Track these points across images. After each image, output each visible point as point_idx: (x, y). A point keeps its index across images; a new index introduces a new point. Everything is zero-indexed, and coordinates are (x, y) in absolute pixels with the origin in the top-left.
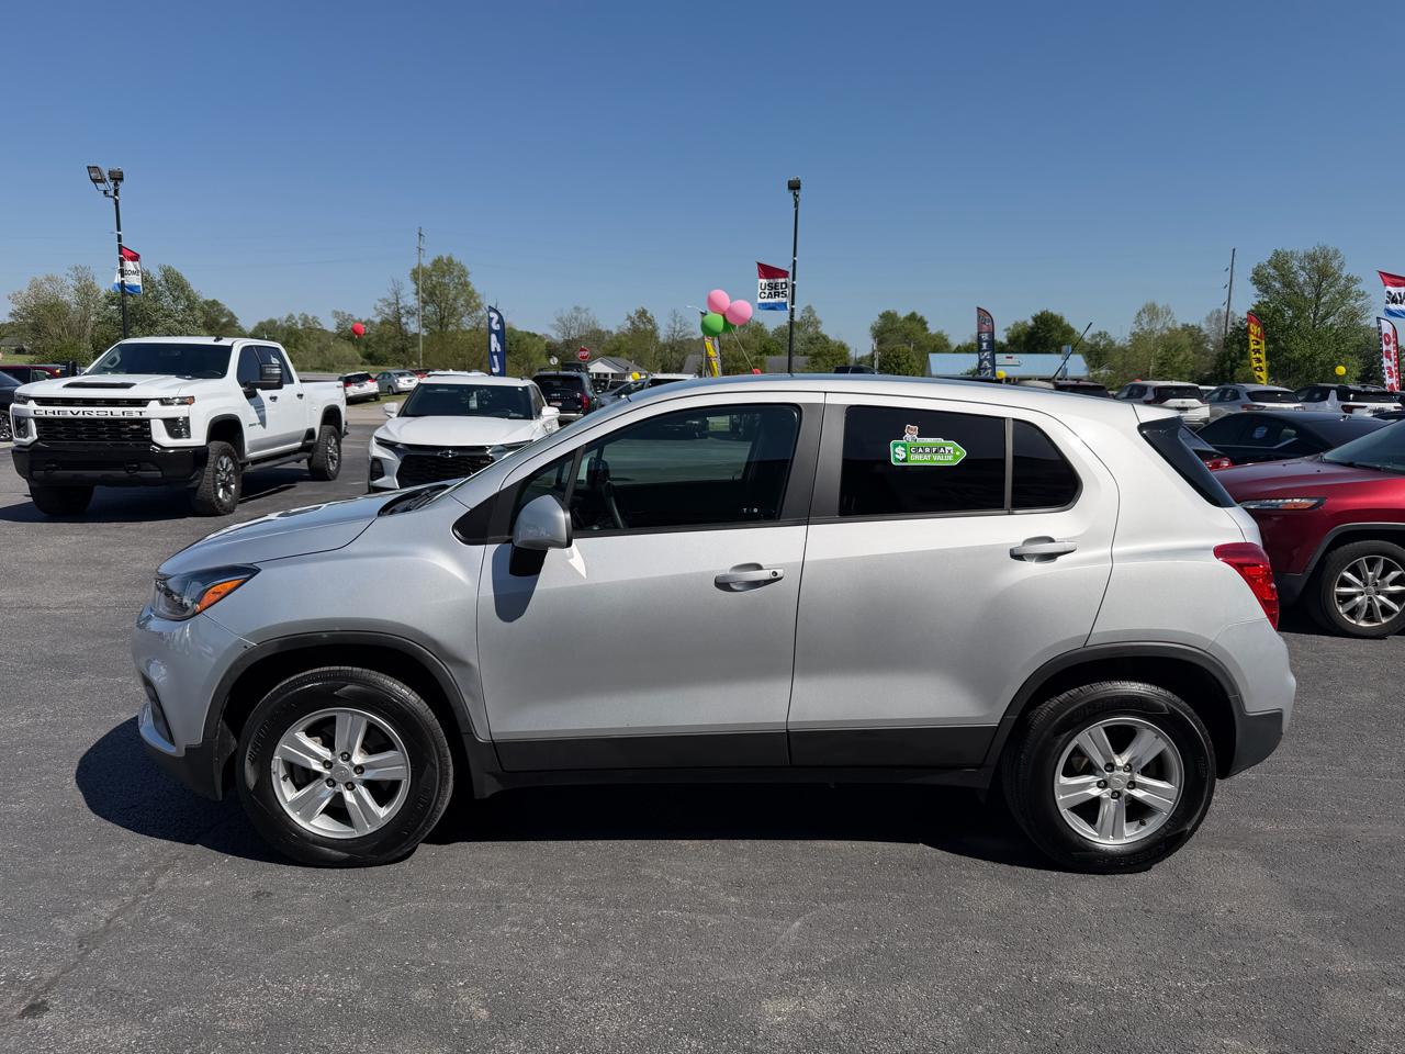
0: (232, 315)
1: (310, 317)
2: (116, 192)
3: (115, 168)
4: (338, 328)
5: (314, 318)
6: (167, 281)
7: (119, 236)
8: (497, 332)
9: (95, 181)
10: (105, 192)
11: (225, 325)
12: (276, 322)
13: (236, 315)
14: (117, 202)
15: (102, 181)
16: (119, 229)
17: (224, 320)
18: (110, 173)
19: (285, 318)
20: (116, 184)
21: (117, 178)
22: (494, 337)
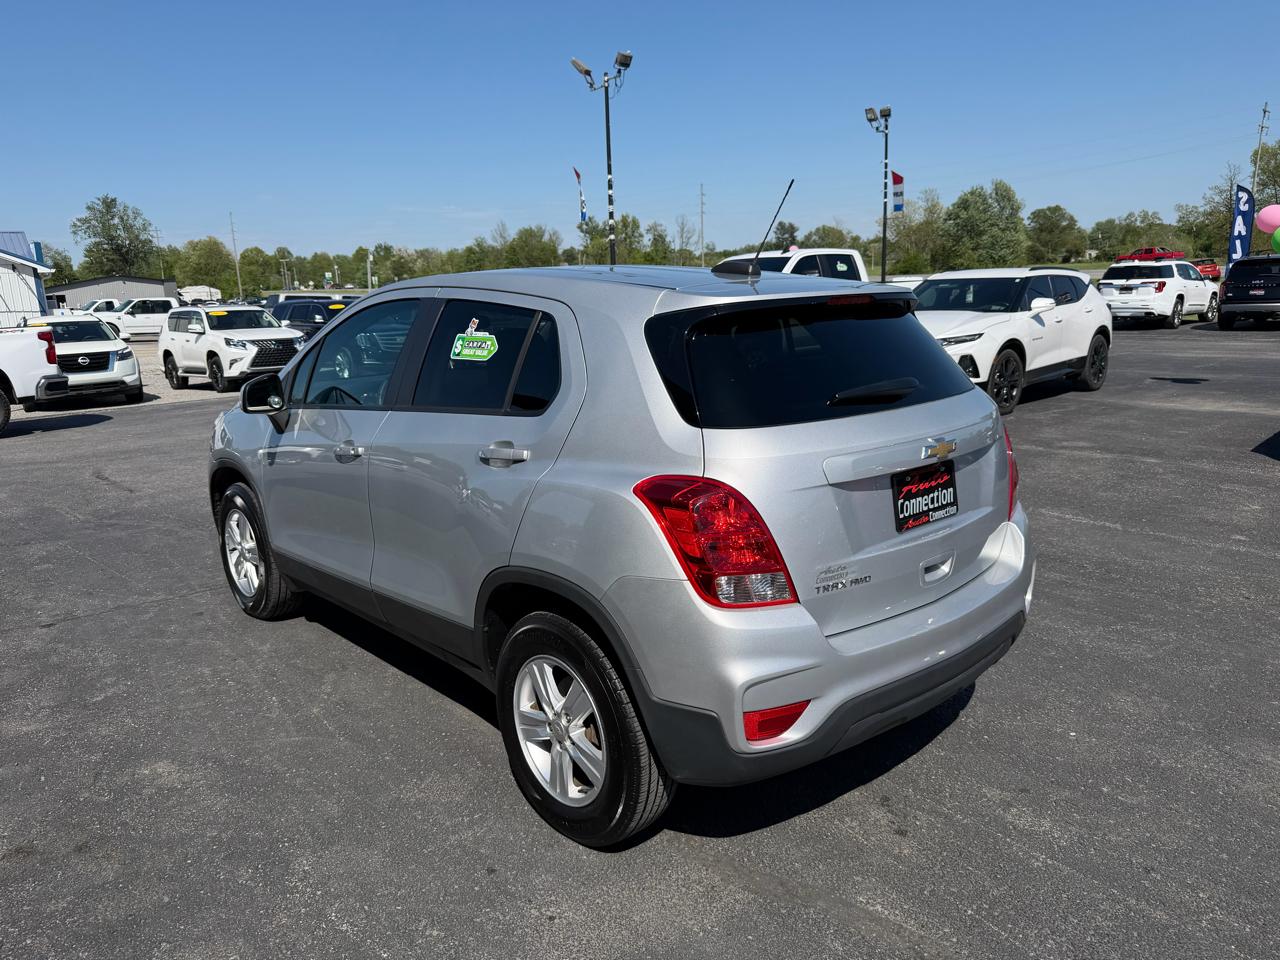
0: (1072, 219)
1: (1150, 214)
2: (886, 127)
3: (884, 106)
4: (1179, 221)
5: (1154, 213)
6: (997, 194)
7: (886, 164)
8: (1243, 214)
9: (870, 120)
10: (877, 129)
11: (1065, 228)
12: (1114, 221)
13: (1076, 218)
14: (886, 135)
15: (875, 119)
16: (886, 158)
17: (1064, 224)
18: (881, 112)
19: (1125, 216)
20: (886, 120)
21: (886, 114)
22: (1239, 219)
